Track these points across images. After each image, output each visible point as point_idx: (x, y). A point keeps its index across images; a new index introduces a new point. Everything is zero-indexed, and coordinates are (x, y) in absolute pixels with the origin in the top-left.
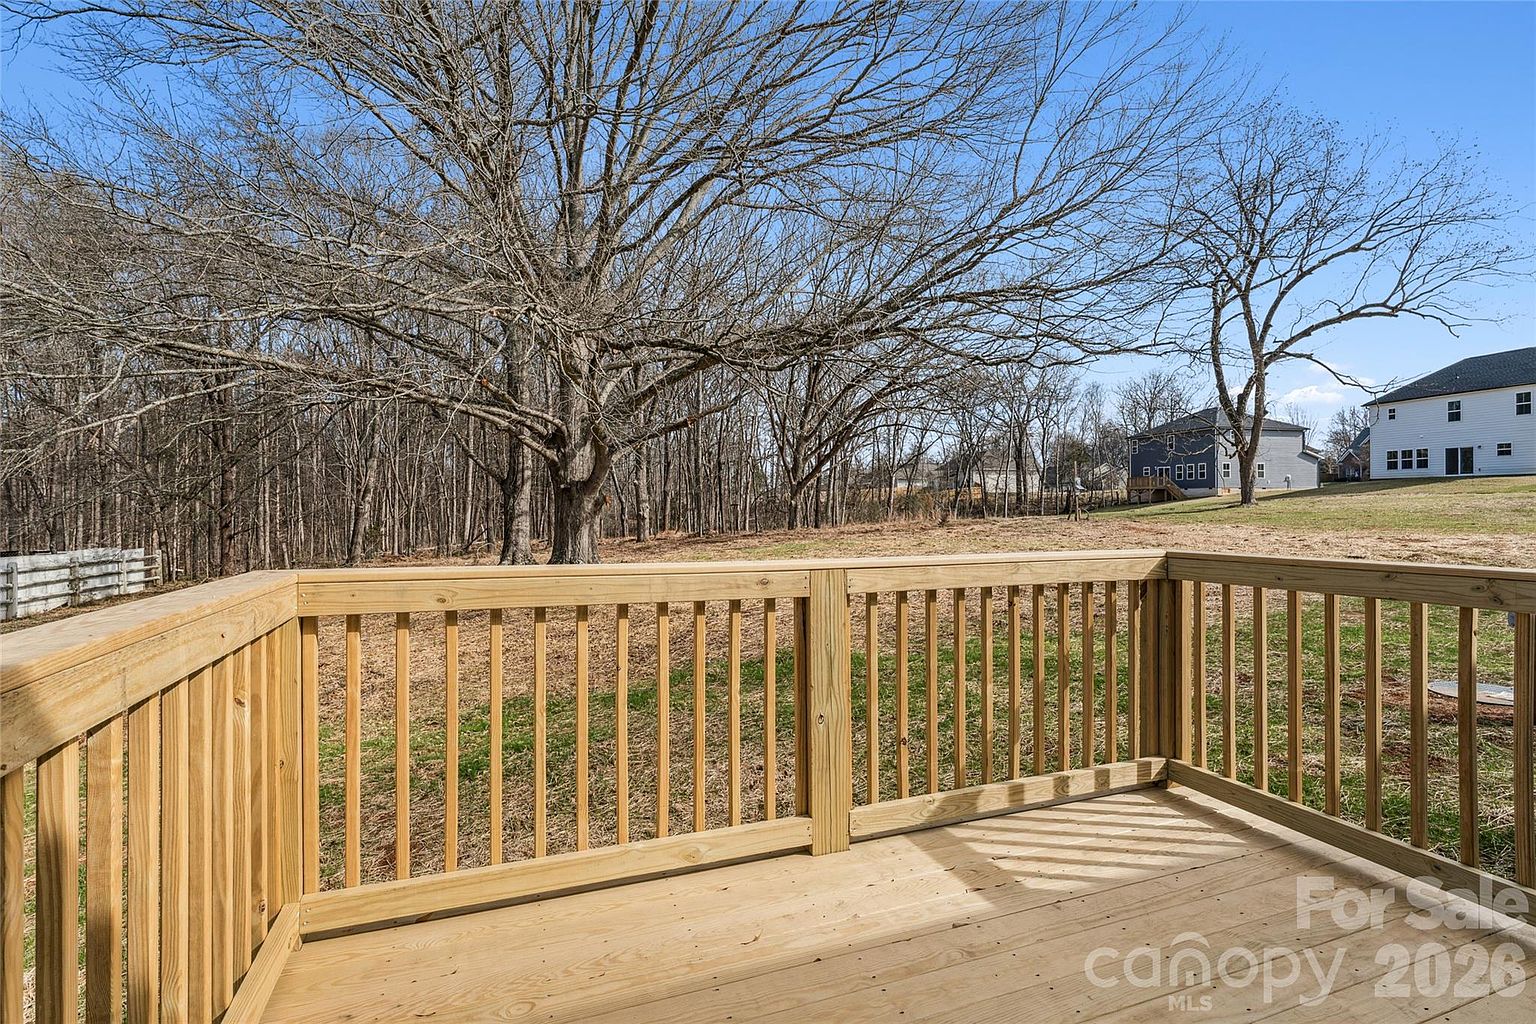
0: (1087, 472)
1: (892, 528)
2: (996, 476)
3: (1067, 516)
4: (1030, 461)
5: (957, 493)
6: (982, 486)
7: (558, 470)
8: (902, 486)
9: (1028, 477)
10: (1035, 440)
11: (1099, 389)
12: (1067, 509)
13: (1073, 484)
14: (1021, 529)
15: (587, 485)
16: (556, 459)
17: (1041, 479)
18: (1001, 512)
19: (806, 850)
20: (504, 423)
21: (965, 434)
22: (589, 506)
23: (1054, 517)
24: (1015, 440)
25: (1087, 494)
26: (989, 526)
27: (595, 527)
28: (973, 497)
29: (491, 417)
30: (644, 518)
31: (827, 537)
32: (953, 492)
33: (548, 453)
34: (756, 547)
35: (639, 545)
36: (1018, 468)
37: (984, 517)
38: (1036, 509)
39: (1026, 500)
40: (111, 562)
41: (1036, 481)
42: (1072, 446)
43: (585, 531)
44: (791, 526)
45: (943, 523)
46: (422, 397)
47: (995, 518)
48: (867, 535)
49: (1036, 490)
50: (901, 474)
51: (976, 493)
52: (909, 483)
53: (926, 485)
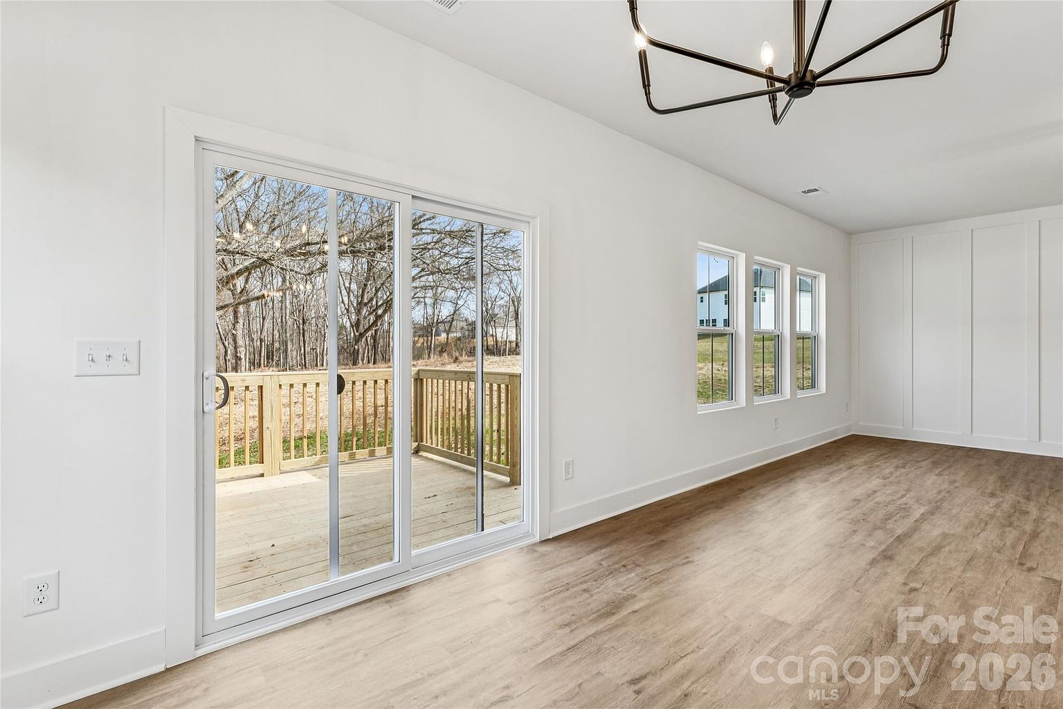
2: (502, 330)
6: (494, 336)
18: (505, 353)
19: (262, 475)
24: (514, 307)
31: (378, 370)
36: (516, 325)
44: (353, 363)
45: (456, 360)
50: (440, 328)
51: (491, 341)
52: (448, 334)
53: (459, 335)
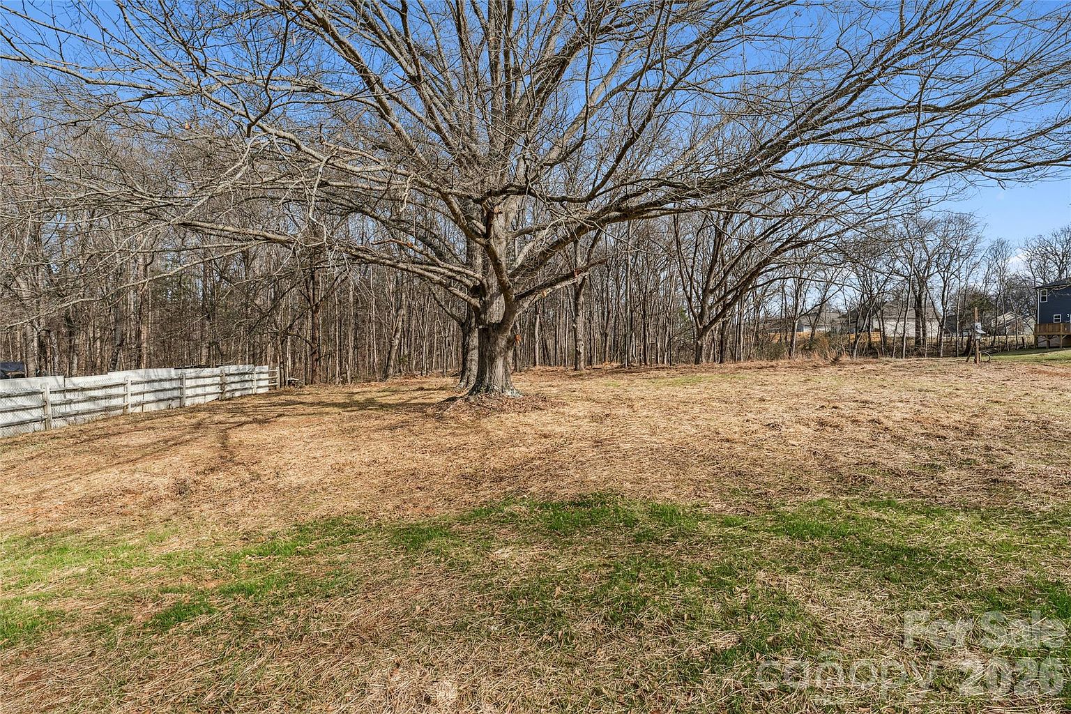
0: (989, 320)
1: (787, 365)
2: (894, 323)
3: (965, 358)
4: (929, 310)
5: (857, 337)
6: (881, 331)
7: (480, 314)
8: (807, 331)
9: (928, 324)
10: (936, 292)
11: (1005, 245)
12: (967, 351)
13: (973, 329)
14: (914, 369)
15: (500, 327)
16: (479, 306)
17: (941, 326)
18: (899, 353)
20: (437, 278)
21: (865, 286)
22: (502, 343)
23: (951, 359)
24: (915, 292)
25: (990, 339)
26: (881, 366)
27: (508, 359)
28: (872, 340)
29: (427, 273)
30: (580, 353)
31: (726, 371)
32: (853, 336)
33: (473, 301)
34: (663, 378)
35: (575, 373)
36: (917, 315)
37: (877, 358)
38: (935, 351)
39: (924, 343)
40: (247, 373)
41: (936, 326)
42: (974, 296)
43: (500, 363)
44: (697, 362)
45: (835, 361)
46: (374, 258)
47: (888, 359)
48: (761, 370)
49: (935, 334)
50: (805, 321)
51: (876, 338)
52: (813, 328)
53: (828, 330)
